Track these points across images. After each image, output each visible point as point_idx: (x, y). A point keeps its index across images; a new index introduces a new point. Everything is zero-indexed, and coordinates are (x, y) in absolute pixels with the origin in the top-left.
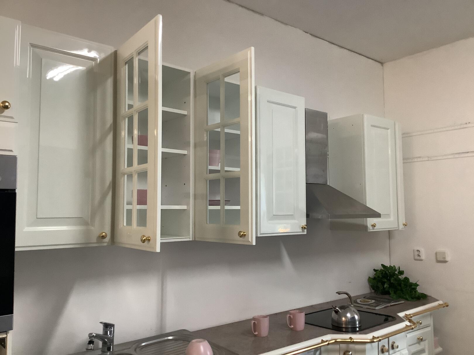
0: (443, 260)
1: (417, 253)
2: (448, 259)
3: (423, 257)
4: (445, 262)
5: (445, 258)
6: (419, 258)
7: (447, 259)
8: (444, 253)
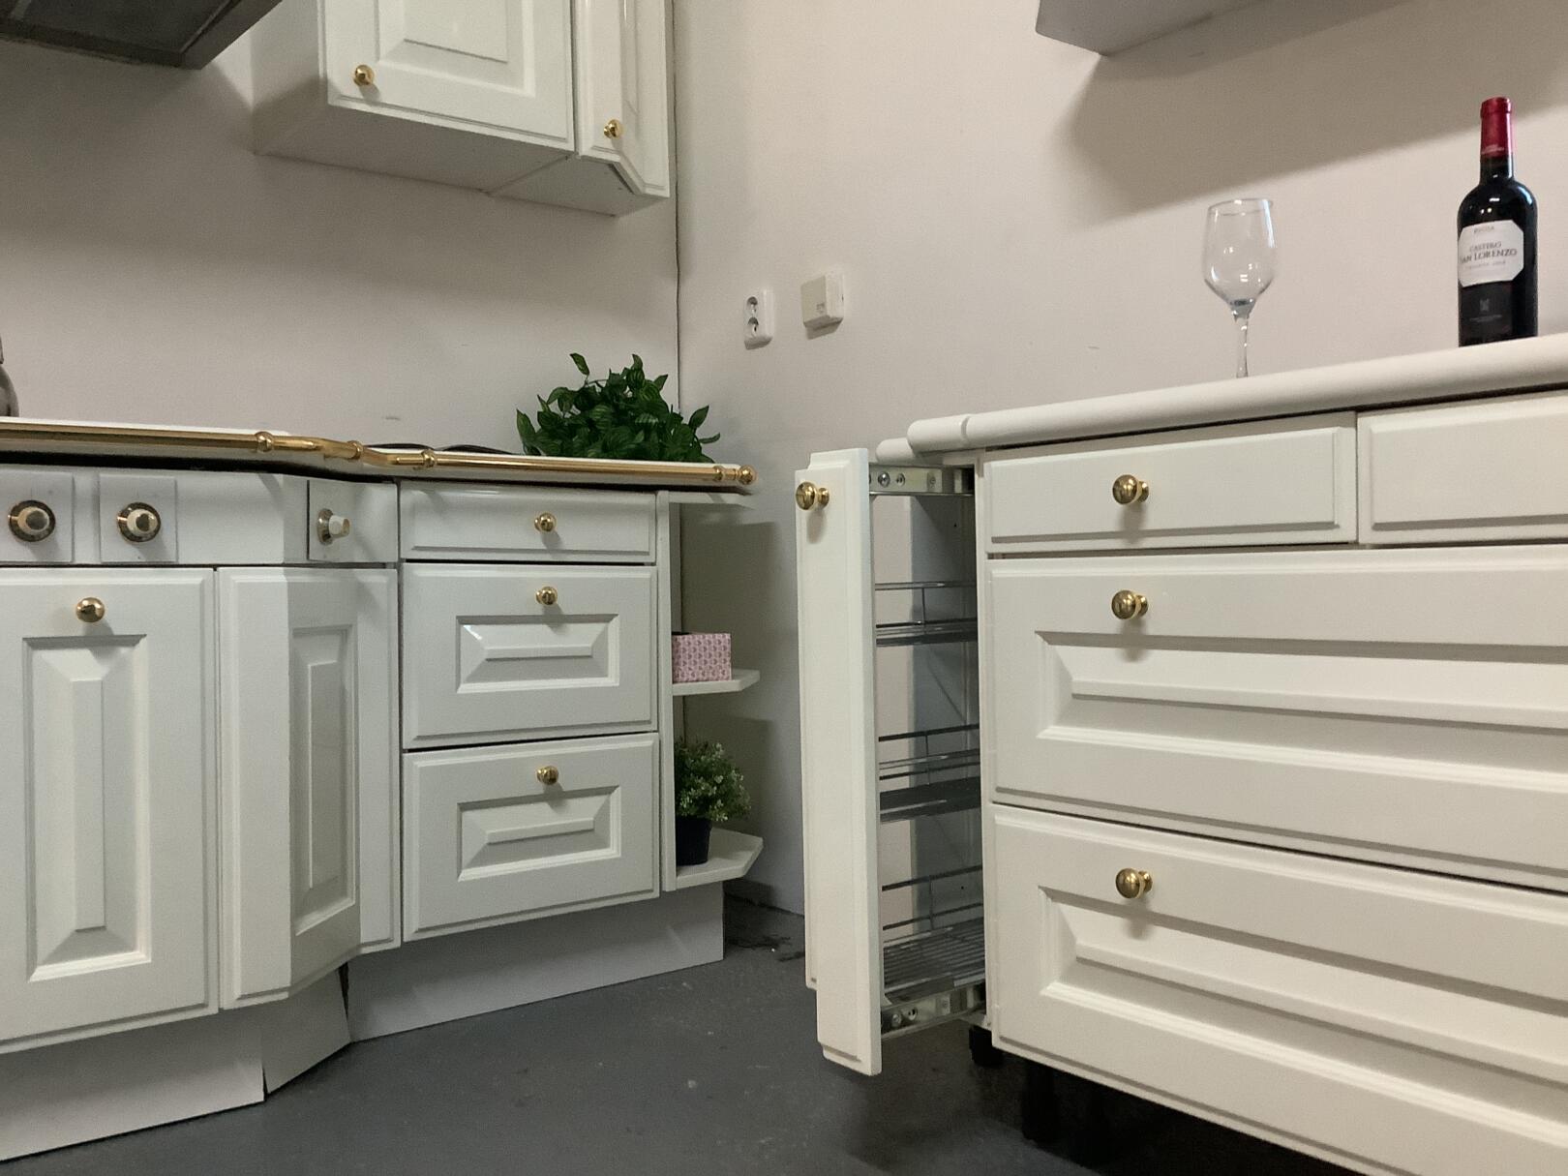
2: (839, 308)
4: (834, 323)
5: (823, 305)
6: (756, 334)
8: (821, 283)
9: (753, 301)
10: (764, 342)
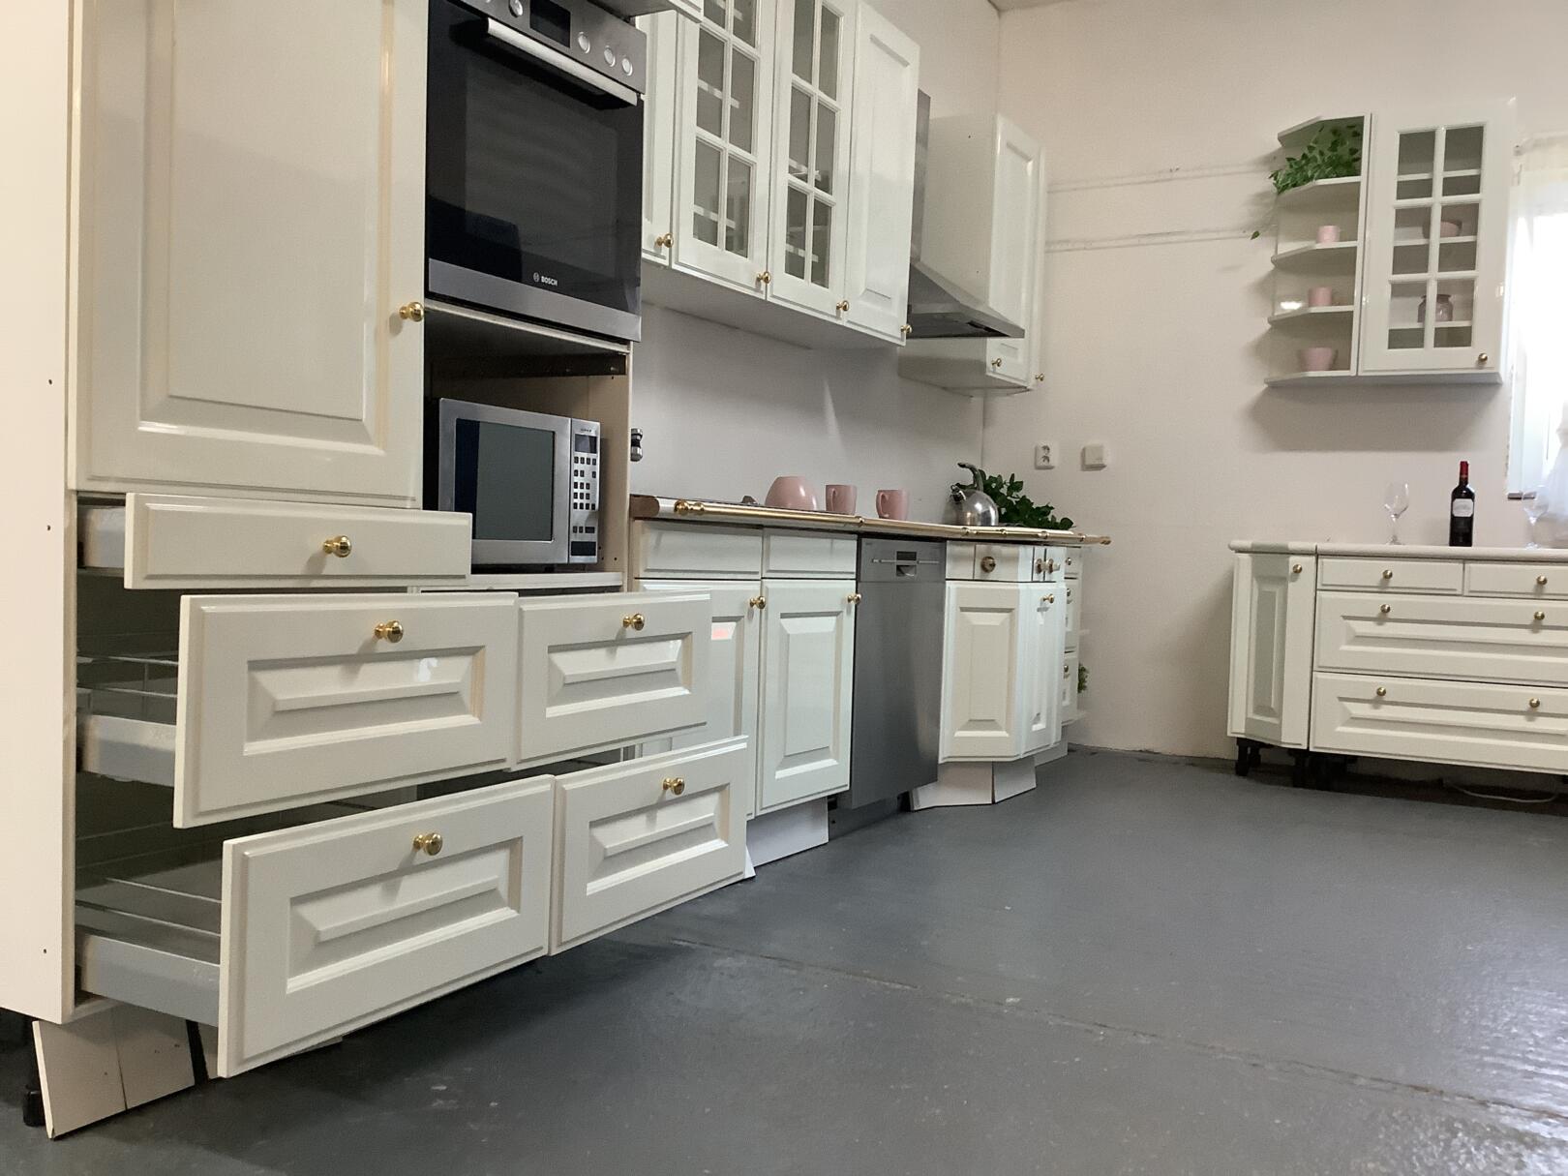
0: (1097, 463)
1: (1043, 453)
2: (1107, 461)
3: (1054, 460)
4: (1101, 467)
5: (1101, 459)
6: (1045, 463)
7: (1105, 462)
8: (1100, 449)
9: (1046, 448)
10: (1051, 468)
